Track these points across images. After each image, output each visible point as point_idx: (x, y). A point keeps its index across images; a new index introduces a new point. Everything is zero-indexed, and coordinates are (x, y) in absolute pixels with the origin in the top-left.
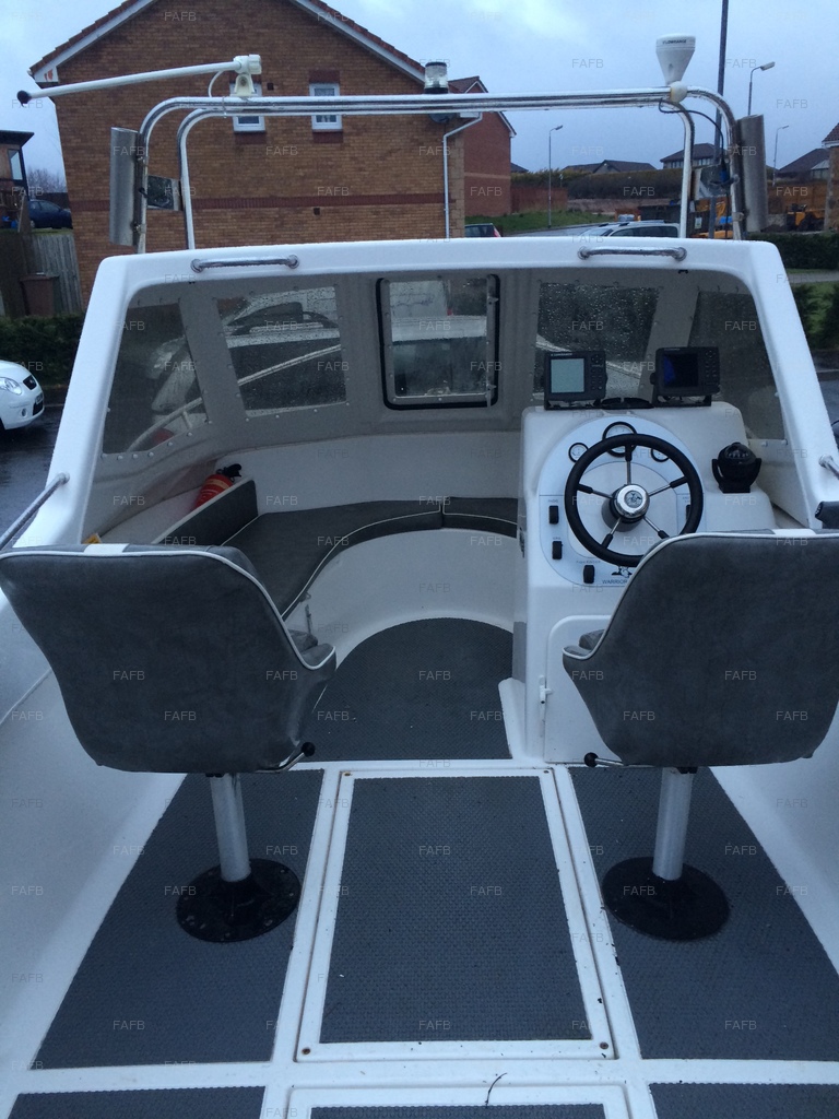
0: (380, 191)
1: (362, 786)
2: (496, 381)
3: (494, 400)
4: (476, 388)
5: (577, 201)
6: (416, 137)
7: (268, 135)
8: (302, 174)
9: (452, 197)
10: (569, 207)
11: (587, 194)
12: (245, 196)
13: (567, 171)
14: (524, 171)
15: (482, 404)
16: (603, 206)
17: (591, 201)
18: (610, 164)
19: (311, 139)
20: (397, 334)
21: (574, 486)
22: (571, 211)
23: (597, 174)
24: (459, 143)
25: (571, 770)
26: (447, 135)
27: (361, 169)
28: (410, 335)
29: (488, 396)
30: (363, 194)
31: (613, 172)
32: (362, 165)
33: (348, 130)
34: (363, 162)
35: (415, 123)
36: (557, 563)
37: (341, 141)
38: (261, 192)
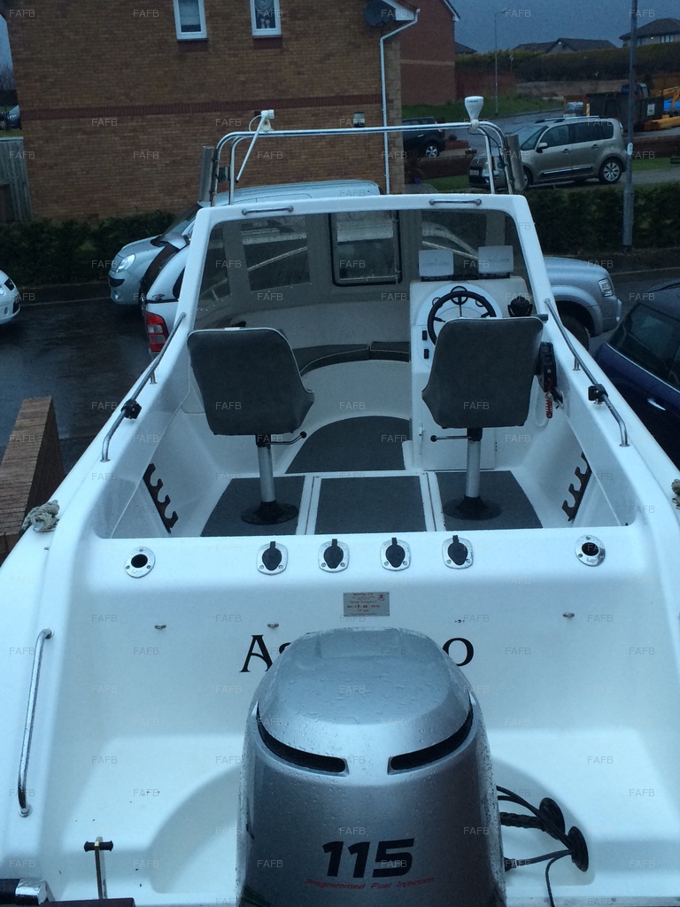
0: (318, 93)
1: (325, 482)
2: (400, 268)
3: (400, 281)
4: (389, 273)
5: (529, 84)
6: (352, 41)
7: (210, 43)
8: (244, 79)
9: (390, 97)
10: (519, 91)
11: (539, 76)
12: (189, 102)
13: (517, 51)
14: (472, 52)
15: (393, 282)
16: (555, 89)
17: (543, 84)
18: (566, 43)
19: (252, 45)
20: (341, 238)
21: (432, 318)
22: (520, 97)
23: (550, 54)
24: (396, 45)
25: (438, 475)
26: (384, 37)
27: (299, 73)
28: (349, 238)
29: (396, 277)
30: (302, 96)
31: (568, 51)
32: (301, 69)
33: (287, 35)
34: (302, 66)
35: (352, 27)
36: (427, 360)
37: (280, 47)
38: (202, 98)
